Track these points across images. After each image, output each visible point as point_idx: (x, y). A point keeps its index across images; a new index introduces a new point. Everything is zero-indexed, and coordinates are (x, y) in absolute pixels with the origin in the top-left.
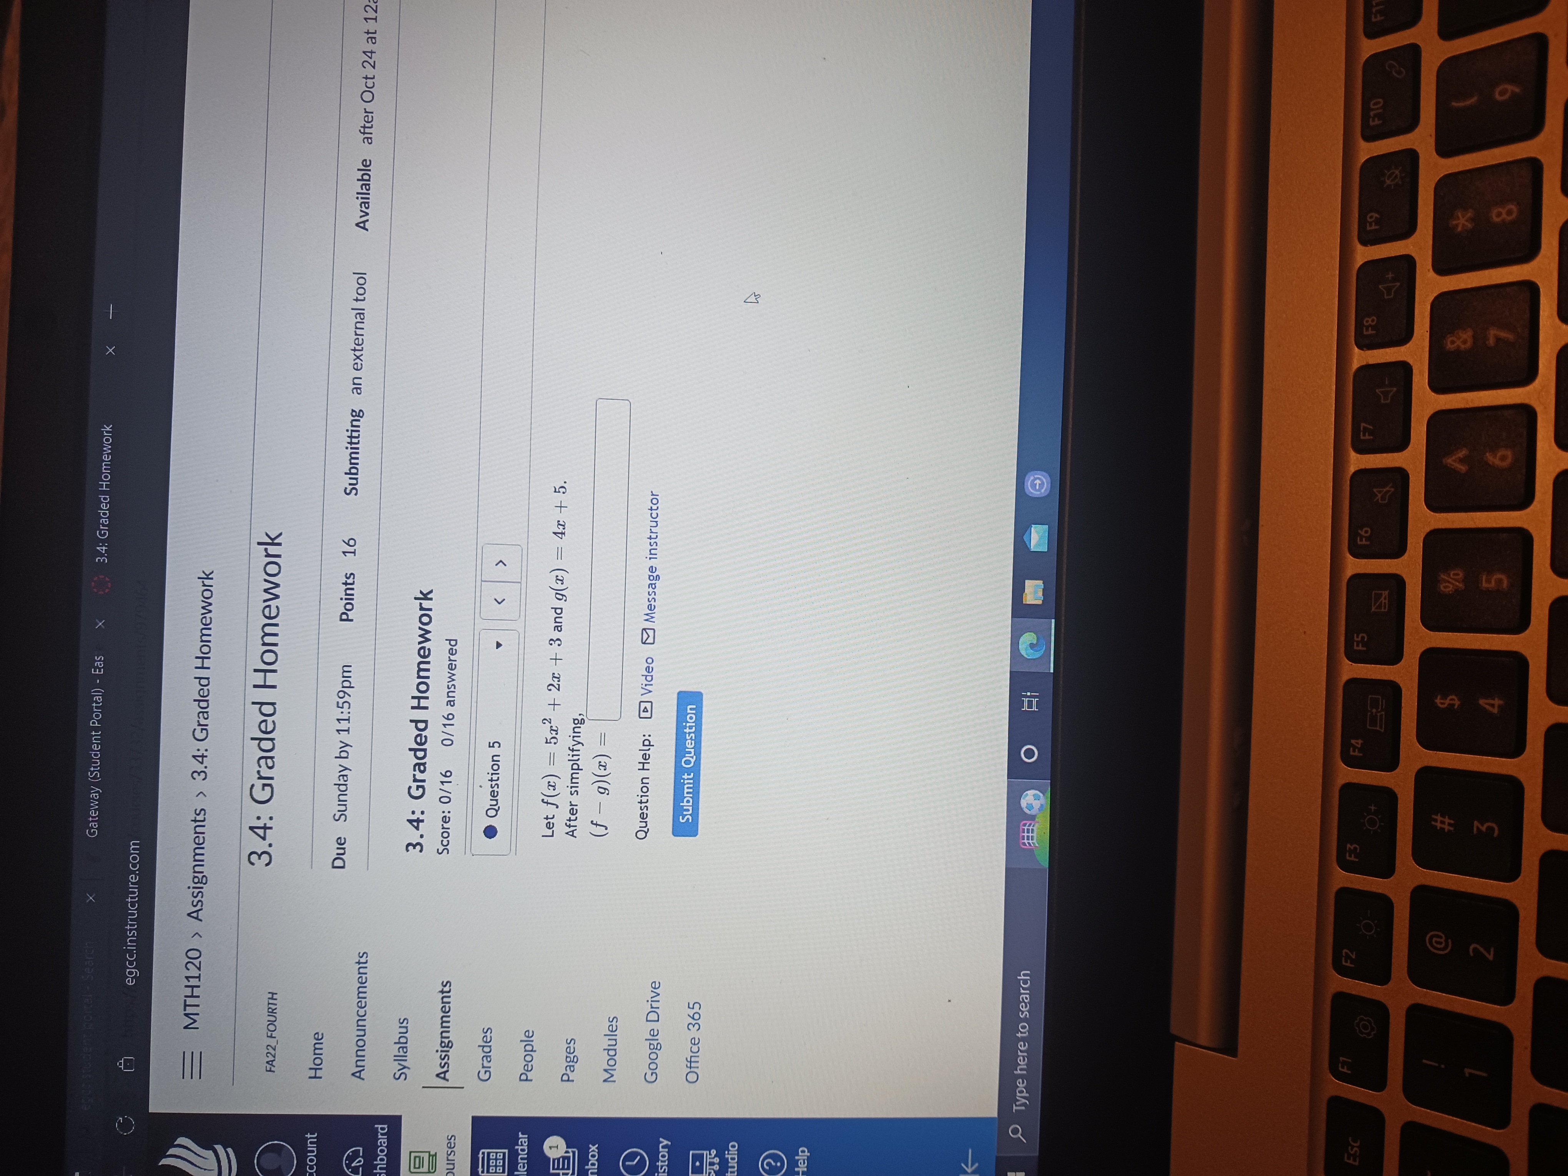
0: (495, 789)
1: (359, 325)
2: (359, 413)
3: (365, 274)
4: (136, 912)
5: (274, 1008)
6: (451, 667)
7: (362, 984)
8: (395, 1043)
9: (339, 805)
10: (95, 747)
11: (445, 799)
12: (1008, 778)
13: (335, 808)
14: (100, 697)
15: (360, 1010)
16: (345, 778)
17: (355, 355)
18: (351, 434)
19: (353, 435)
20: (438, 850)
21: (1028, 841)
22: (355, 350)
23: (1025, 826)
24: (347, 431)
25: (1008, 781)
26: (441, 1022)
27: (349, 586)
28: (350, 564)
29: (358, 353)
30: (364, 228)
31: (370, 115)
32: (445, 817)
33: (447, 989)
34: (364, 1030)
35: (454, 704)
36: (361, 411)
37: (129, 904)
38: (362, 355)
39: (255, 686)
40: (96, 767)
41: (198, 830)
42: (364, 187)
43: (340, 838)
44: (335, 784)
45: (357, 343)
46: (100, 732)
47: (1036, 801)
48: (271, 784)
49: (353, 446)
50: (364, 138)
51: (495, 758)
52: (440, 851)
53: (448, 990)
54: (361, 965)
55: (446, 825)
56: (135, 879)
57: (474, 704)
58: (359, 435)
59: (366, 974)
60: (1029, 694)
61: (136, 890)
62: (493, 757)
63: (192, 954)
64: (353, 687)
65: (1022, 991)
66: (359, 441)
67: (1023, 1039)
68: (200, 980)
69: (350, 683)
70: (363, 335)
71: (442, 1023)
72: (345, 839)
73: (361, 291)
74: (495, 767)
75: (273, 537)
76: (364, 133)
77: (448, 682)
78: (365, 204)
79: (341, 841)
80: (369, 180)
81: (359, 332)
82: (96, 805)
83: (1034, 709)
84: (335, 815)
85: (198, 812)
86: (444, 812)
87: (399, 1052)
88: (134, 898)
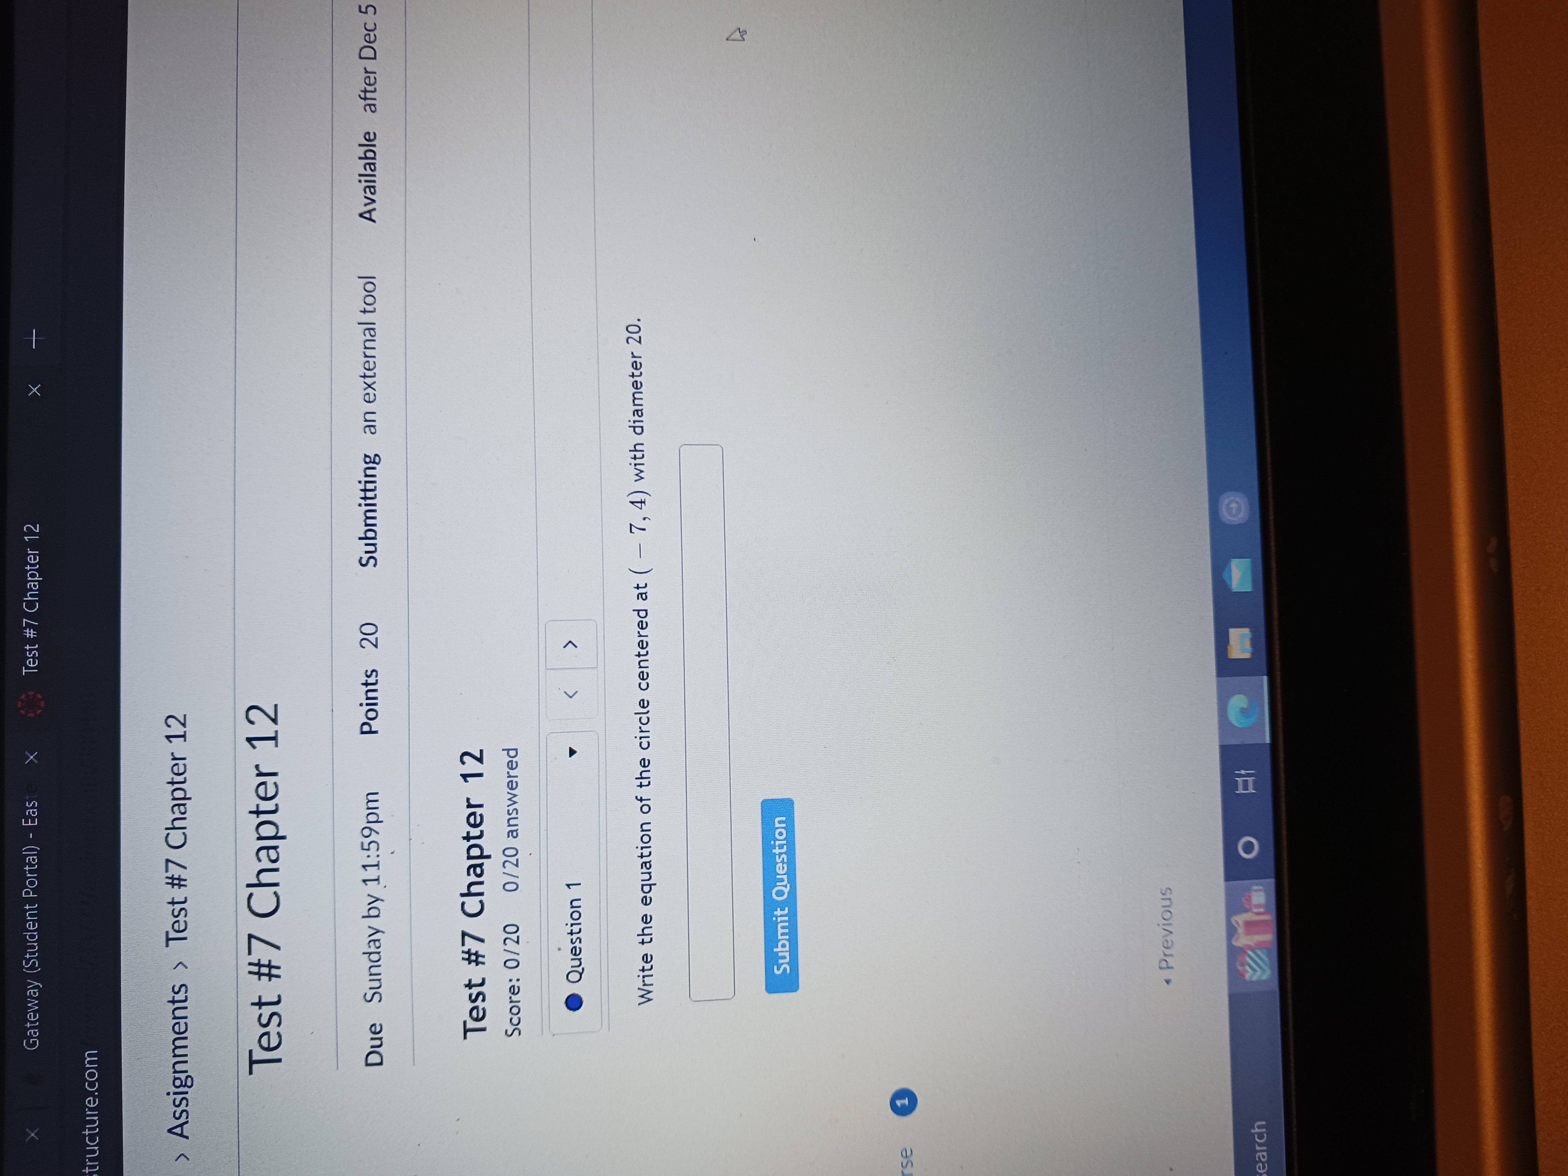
0: (577, 944)
1: (368, 344)
2: (374, 459)
3: (374, 278)
4: (96, 1148)
6: (512, 786)
9: (370, 980)
10: (30, 926)
12: (1225, 881)
13: (365, 985)
14: (35, 857)
16: (377, 943)
17: (365, 383)
18: (365, 486)
19: (368, 488)
20: (506, 1031)
22: (365, 376)
24: (360, 482)
25: (1226, 885)
27: (370, 687)
28: (370, 658)
29: (369, 381)
30: (370, 219)
31: (372, 76)
32: (514, 986)
35: (517, 834)
36: (376, 455)
37: (87, 1138)
38: (375, 382)
40: (34, 953)
42: (368, 167)
43: (374, 1025)
44: (364, 953)
45: (367, 367)
46: (37, 905)
49: (369, 502)
50: (365, 106)
51: (575, 903)
52: (509, 1033)
55: (514, 998)
56: (94, 1103)
57: (543, 833)
58: (375, 487)
60: (1243, 772)
61: (96, 1118)
62: (571, 903)
64: (381, 822)
65: (1258, 1148)
66: (375, 495)
69: (378, 815)
70: (374, 357)
72: (381, 1026)
73: (369, 300)
74: (576, 915)
76: (365, 99)
77: (508, 806)
78: (371, 188)
79: (375, 1029)
80: (374, 158)
81: (369, 352)
82: (36, 1005)
83: (1251, 790)
84: (366, 994)
86: (511, 980)
88: (94, 1129)
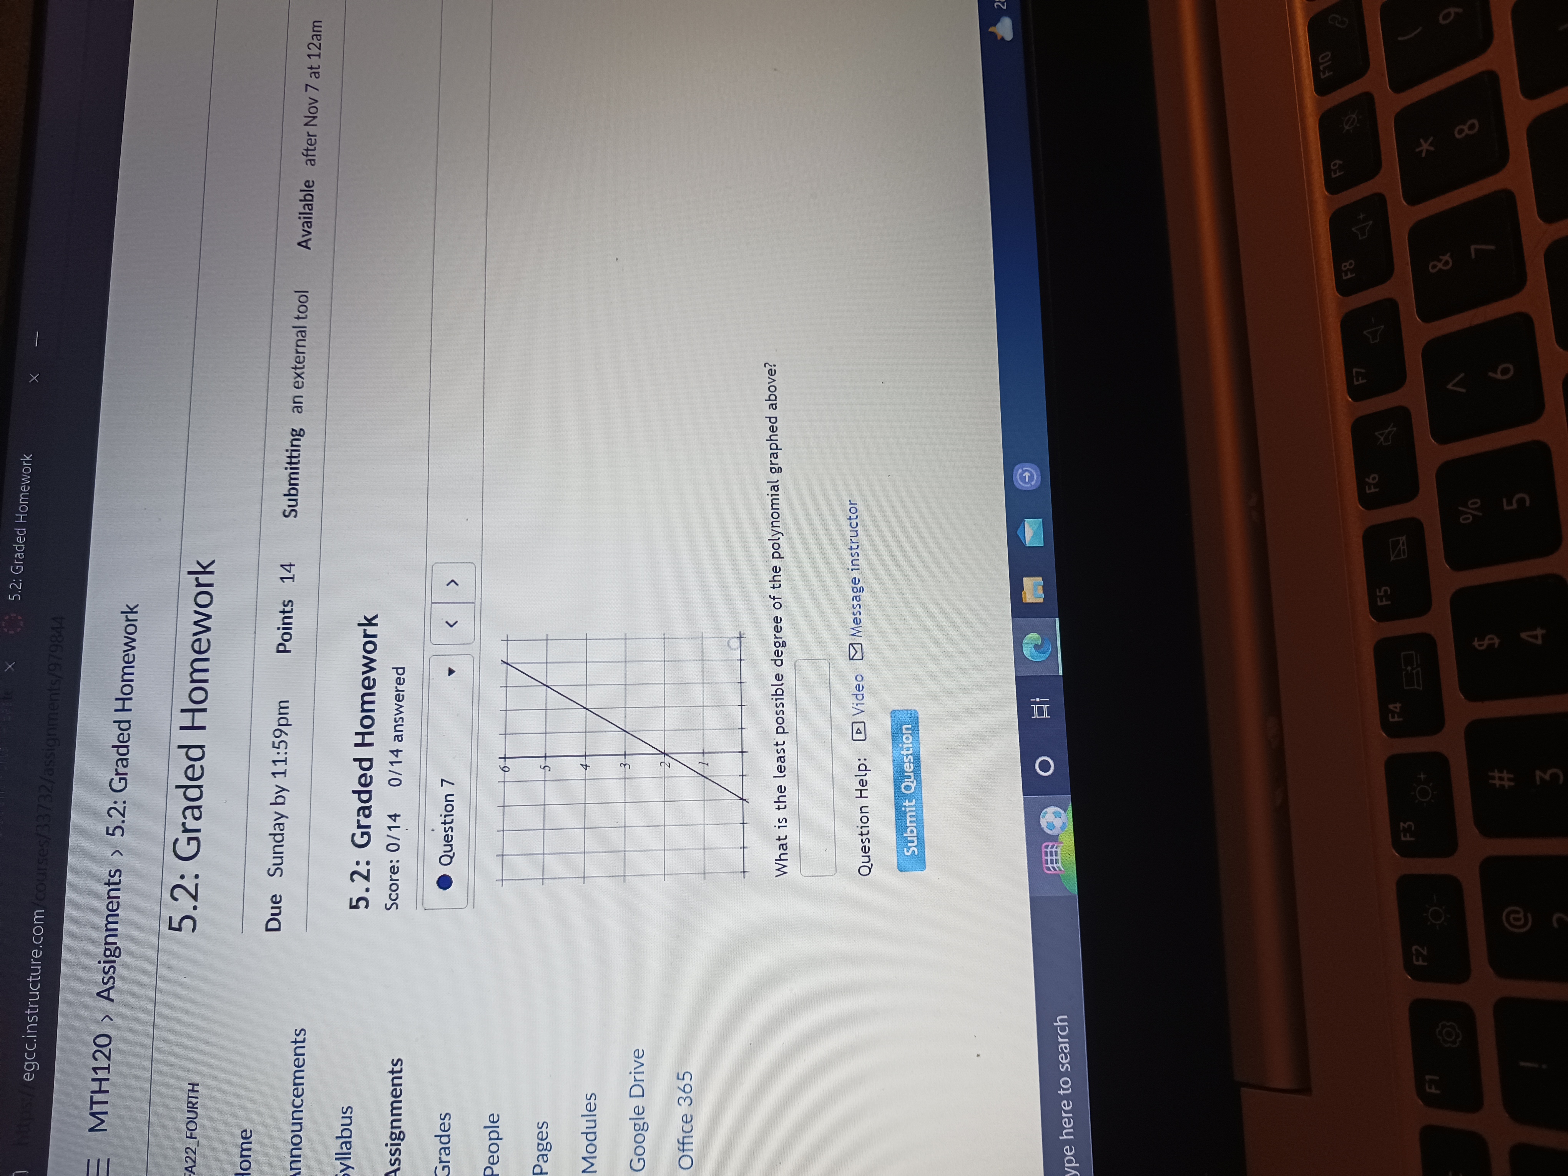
0: (449, 832)
1: (300, 343)
2: (300, 433)
3: (307, 292)
4: (38, 993)
5: (194, 1103)
6: (399, 698)
7: (299, 1067)
8: (337, 1138)
9: (274, 858)
11: (393, 847)
12: (1023, 795)
13: (269, 862)
15: (296, 1099)
16: (281, 826)
17: (296, 373)
18: (291, 454)
19: (293, 455)
20: (386, 905)
21: (1052, 865)
22: (296, 368)
23: (1047, 848)
24: (287, 451)
25: (1024, 798)
26: (390, 1108)
27: (286, 615)
28: (288, 591)
29: (298, 371)
30: (307, 247)
31: (313, 138)
32: (393, 867)
33: (397, 1068)
34: (300, 1124)
35: (402, 738)
36: (301, 429)
37: (31, 984)
38: (303, 373)
39: (182, 728)
41: (112, 894)
42: (306, 207)
43: (275, 896)
44: (270, 835)
45: (298, 361)
47: (1056, 819)
48: (198, 837)
49: (293, 466)
50: (307, 161)
51: (449, 798)
52: (388, 907)
53: (400, 1070)
54: (298, 1045)
55: (394, 877)
56: (39, 954)
57: (424, 738)
58: (299, 454)
59: (303, 1055)
60: (1038, 700)
61: (39, 968)
62: (446, 796)
63: (99, 1041)
64: (290, 725)
65: (1060, 1040)
66: (299, 461)
67: (1066, 1097)
68: (109, 1072)
69: (287, 720)
70: (304, 353)
71: (392, 1111)
72: (280, 896)
73: (302, 309)
74: (449, 808)
75: (205, 565)
76: (307, 155)
77: (395, 715)
78: (309, 223)
79: (276, 899)
80: (312, 200)
81: (300, 349)
83: (1046, 715)
84: (269, 869)
85: (112, 874)
86: (392, 861)
87: (342, 1148)
88: (37, 976)
